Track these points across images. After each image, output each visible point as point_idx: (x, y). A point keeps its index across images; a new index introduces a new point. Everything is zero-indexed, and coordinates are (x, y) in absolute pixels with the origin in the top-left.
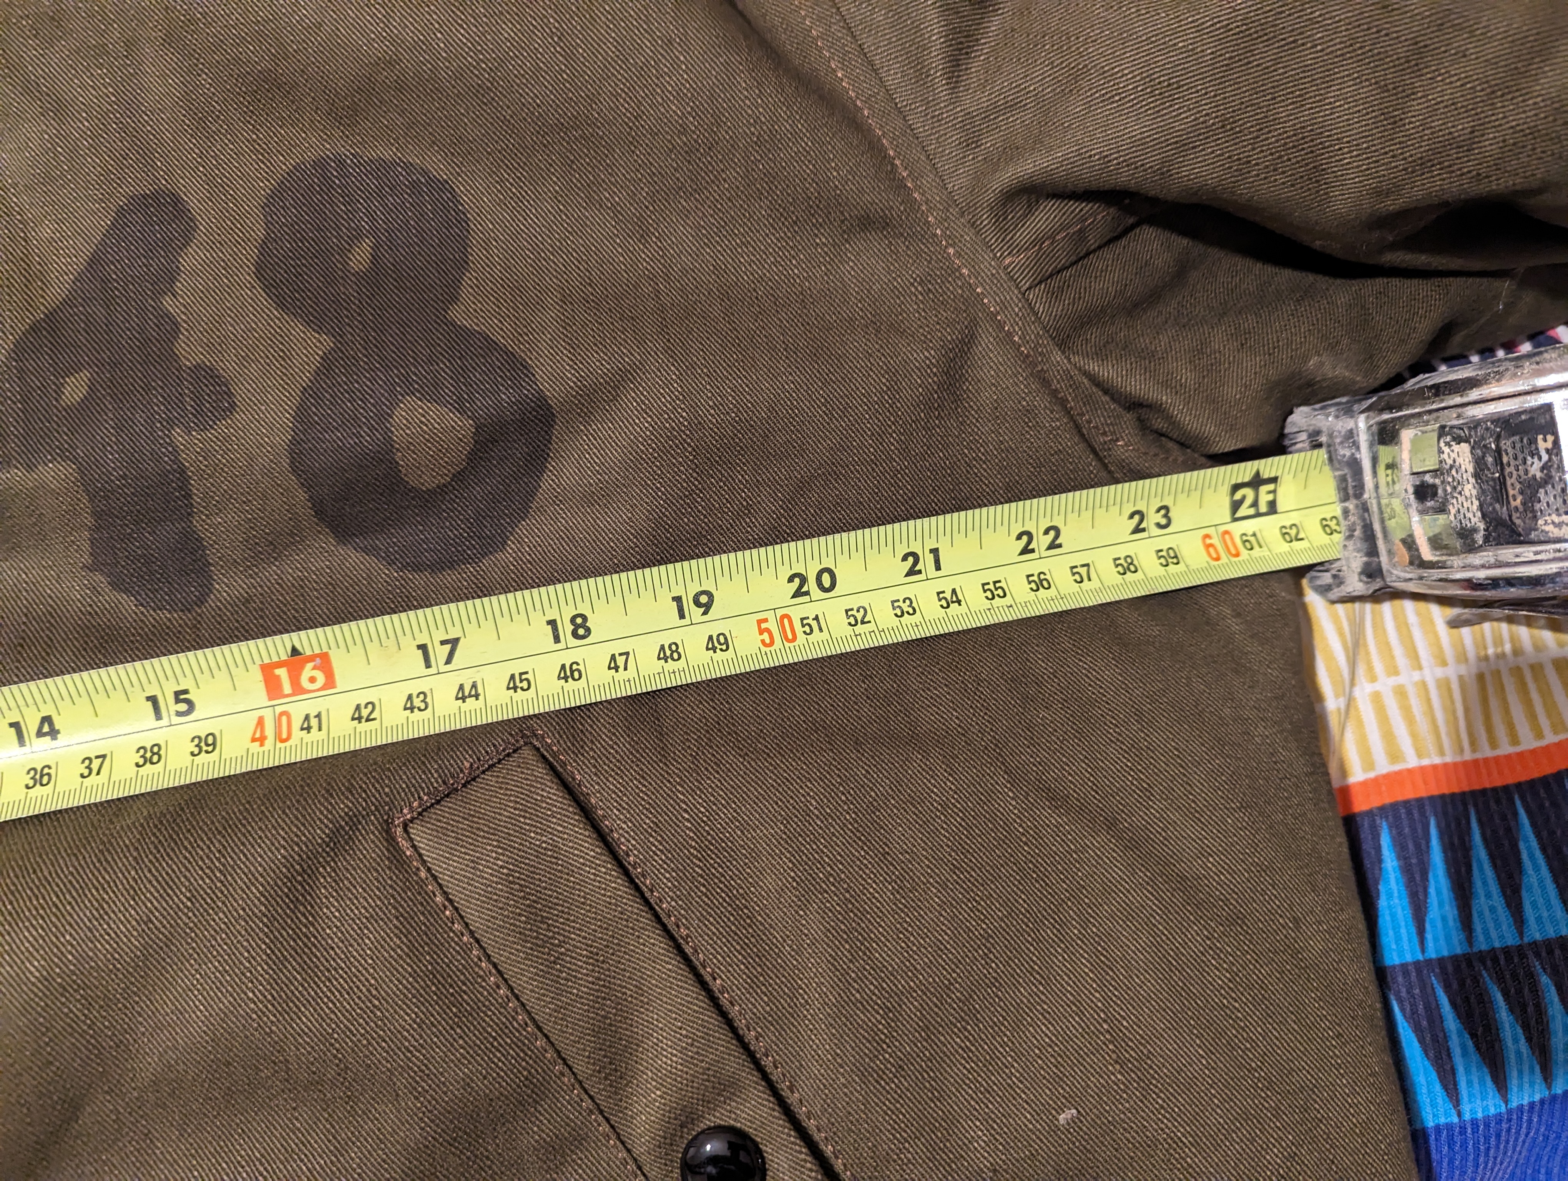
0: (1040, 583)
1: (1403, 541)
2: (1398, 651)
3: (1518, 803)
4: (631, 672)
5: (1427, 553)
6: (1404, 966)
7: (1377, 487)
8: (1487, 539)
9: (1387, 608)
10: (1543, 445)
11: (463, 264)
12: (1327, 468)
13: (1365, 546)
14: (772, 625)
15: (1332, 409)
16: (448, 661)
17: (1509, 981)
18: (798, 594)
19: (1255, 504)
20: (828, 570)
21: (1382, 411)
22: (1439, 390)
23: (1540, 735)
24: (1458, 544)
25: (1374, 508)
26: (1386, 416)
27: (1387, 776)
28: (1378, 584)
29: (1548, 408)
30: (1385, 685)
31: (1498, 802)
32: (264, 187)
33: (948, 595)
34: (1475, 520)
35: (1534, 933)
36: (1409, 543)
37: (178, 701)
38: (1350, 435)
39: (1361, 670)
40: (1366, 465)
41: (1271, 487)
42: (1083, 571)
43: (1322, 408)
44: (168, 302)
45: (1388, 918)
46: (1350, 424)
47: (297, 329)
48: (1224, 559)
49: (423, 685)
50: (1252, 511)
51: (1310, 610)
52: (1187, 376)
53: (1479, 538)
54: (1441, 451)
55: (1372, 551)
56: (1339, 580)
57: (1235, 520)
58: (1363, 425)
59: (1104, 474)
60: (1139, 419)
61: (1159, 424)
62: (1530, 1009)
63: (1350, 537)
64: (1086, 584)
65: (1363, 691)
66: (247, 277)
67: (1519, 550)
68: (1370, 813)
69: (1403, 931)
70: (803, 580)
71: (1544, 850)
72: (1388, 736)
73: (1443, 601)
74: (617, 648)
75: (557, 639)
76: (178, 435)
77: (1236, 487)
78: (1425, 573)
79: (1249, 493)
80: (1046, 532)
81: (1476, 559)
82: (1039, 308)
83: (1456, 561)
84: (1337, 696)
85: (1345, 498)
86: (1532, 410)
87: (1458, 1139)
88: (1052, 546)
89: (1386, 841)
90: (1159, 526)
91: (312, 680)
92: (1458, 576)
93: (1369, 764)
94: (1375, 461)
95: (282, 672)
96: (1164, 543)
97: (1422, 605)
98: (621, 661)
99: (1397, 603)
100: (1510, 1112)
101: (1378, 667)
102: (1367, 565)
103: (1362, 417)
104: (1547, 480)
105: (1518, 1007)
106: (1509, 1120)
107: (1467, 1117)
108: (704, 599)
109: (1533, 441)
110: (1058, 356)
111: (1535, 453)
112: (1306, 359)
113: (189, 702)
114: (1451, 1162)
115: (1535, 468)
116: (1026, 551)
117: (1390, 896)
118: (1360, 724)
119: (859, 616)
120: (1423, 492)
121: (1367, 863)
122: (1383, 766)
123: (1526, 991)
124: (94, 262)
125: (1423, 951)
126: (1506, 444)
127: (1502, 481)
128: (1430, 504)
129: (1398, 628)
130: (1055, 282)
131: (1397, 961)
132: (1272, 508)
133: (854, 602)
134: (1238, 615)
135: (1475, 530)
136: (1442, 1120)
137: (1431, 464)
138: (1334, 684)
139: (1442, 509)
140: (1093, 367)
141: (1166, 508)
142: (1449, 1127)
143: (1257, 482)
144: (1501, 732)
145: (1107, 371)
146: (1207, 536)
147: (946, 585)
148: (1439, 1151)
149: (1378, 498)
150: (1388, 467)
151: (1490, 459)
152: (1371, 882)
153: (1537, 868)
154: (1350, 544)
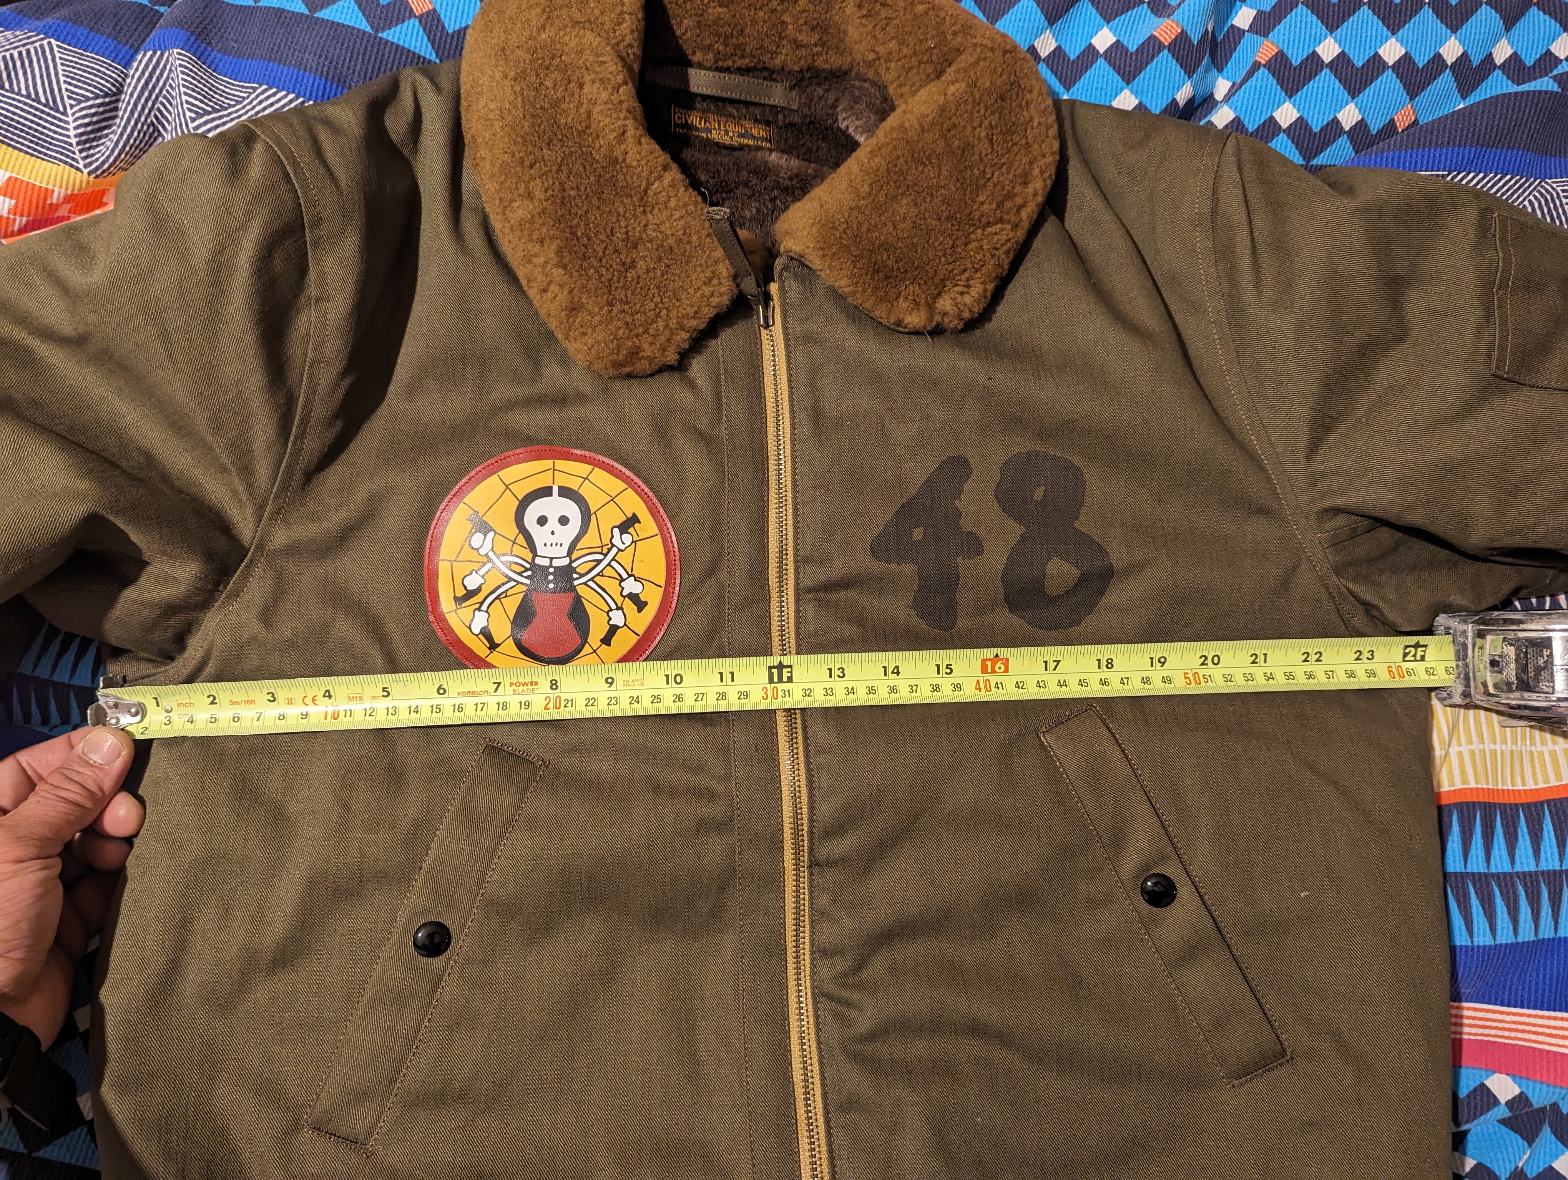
0: (1310, 676)
1: (1482, 683)
2: (1474, 734)
3: (1521, 811)
4: (1130, 687)
5: (1492, 690)
6: (1456, 874)
7: (1473, 657)
8: (1517, 688)
9: (1471, 712)
10: (1546, 653)
11: (1082, 504)
12: (1451, 645)
13: (1464, 683)
14: (1190, 676)
15: (1457, 620)
16: (1055, 669)
17: (1504, 888)
18: (1203, 664)
19: (1415, 655)
20: (1217, 656)
21: (1480, 624)
22: (1507, 621)
23: (1536, 783)
24: (1505, 688)
25: (1471, 666)
26: (1482, 627)
27: (1459, 790)
28: (1468, 700)
29: (1549, 639)
30: (1465, 748)
31: (1511, 810)
32: (1003, 460)
33: (1268, 675)
34: (1513, 679)
35: (1518, 868)
36: (1485, 684)
37: (947, 668)
38: (1464, 632)
39: (1454, 741)
40: (1470, 647)
41: (1424, 649)
42: (1330, 673)
43: (1453, 616)
44: (957, 502)
45: (1451, 852)
46: (1465, 627)
47: (1011, 522)
48: (1397, 678)
49: (1044, 678)
50: (1413, 658)
51: (1434, 708)
52: (1393, 596)
53: (1514, 687)
54: (1503, 648)
55: (1468, 686)
56: (1450, 696)
57: (1404, 661)
58: (1470, 628)
59: (1347, 632)
60: (1366, 609)
61: (1375, 613)
62: (1511, 900)
63: (1458, 677)
64: (1331, 680)
65: (1454, 750)
66: (991, 496)
67: (1531, 694)
68: (1449, 805)
69: (1457, 858)
70: (1206, 658)
71: (1529, 833)
72: (1463, 772)
73: (1498, 713)
74: (1124, 675)
75: (1099, 668)
76: (960, 560)
77: (1407, 647)
78: (1490, 698)
79: (1413, 650)
80: (1316, 654)
81: (1512, 696)
82: (1330, 556)
83: (1504, 695)
84: (1441, 750)
85: (1458, 660)
86: (1542, 638)
87: (1470, 953)
88: (1318, 660)
89: (1455, 818)
90: (1368, 658)
91: (1000, 668)
92: (1504, 702)
93: (1452, 783)
94: (1474, 645)
95: (989, 663)
96: (1369, 667)
97: (1488, 713)
98: (1125, 681)
99: (1477, 711)
100: (1496, 945)
101: (1463, 740)
102: (1464, 691)
103: (1470, 626)
104: (1545, 668)
105: (1506, 898)
106: (1495, 949)
107: (1475, 944)
108: (1162, 660)
109: (1541, 651)
110: (1335, 578)
111: (1542, 656)
112: (1449, 596)
113: (951, 669)
114: (1465, 963)
115: (1541, 662)
116: (1305, 661)
117: (1453, 842)
118: (1450, 763)
119: (1229, 678)
120: (1494, 663)
121: (1444, 826)
122: (1459, 786)
123: (1511, 893)
124: (928, 481)
125: (1465, 868)
126: (1530, 650)
127: (1526, 665)
128: (1496, 669)
129: (1475, 723)
130: (1338, 547)
131: (1452, 871)
132: (1423, 658)
133: (1227, 671)
134: (1401, 705)
135: (1513, 683)
136: (1463, 944)
137: (1498, 652)
138: (1440, 744)
139: (1501, 672)
140: (1350, 585)
141: (1373, 651)
142: (1467, 947)
143: (1417, 646)
144: (1518, 779)
145: (1355, 588)
146: (1390, 667)
147: (1268, 671)
148: (1461, 958)
149: (1473, 662)
150: (1480, 648)
151: (1522, 655)
152: (1445, 835)
153: (1524, 841)
154: (1458, 681)
